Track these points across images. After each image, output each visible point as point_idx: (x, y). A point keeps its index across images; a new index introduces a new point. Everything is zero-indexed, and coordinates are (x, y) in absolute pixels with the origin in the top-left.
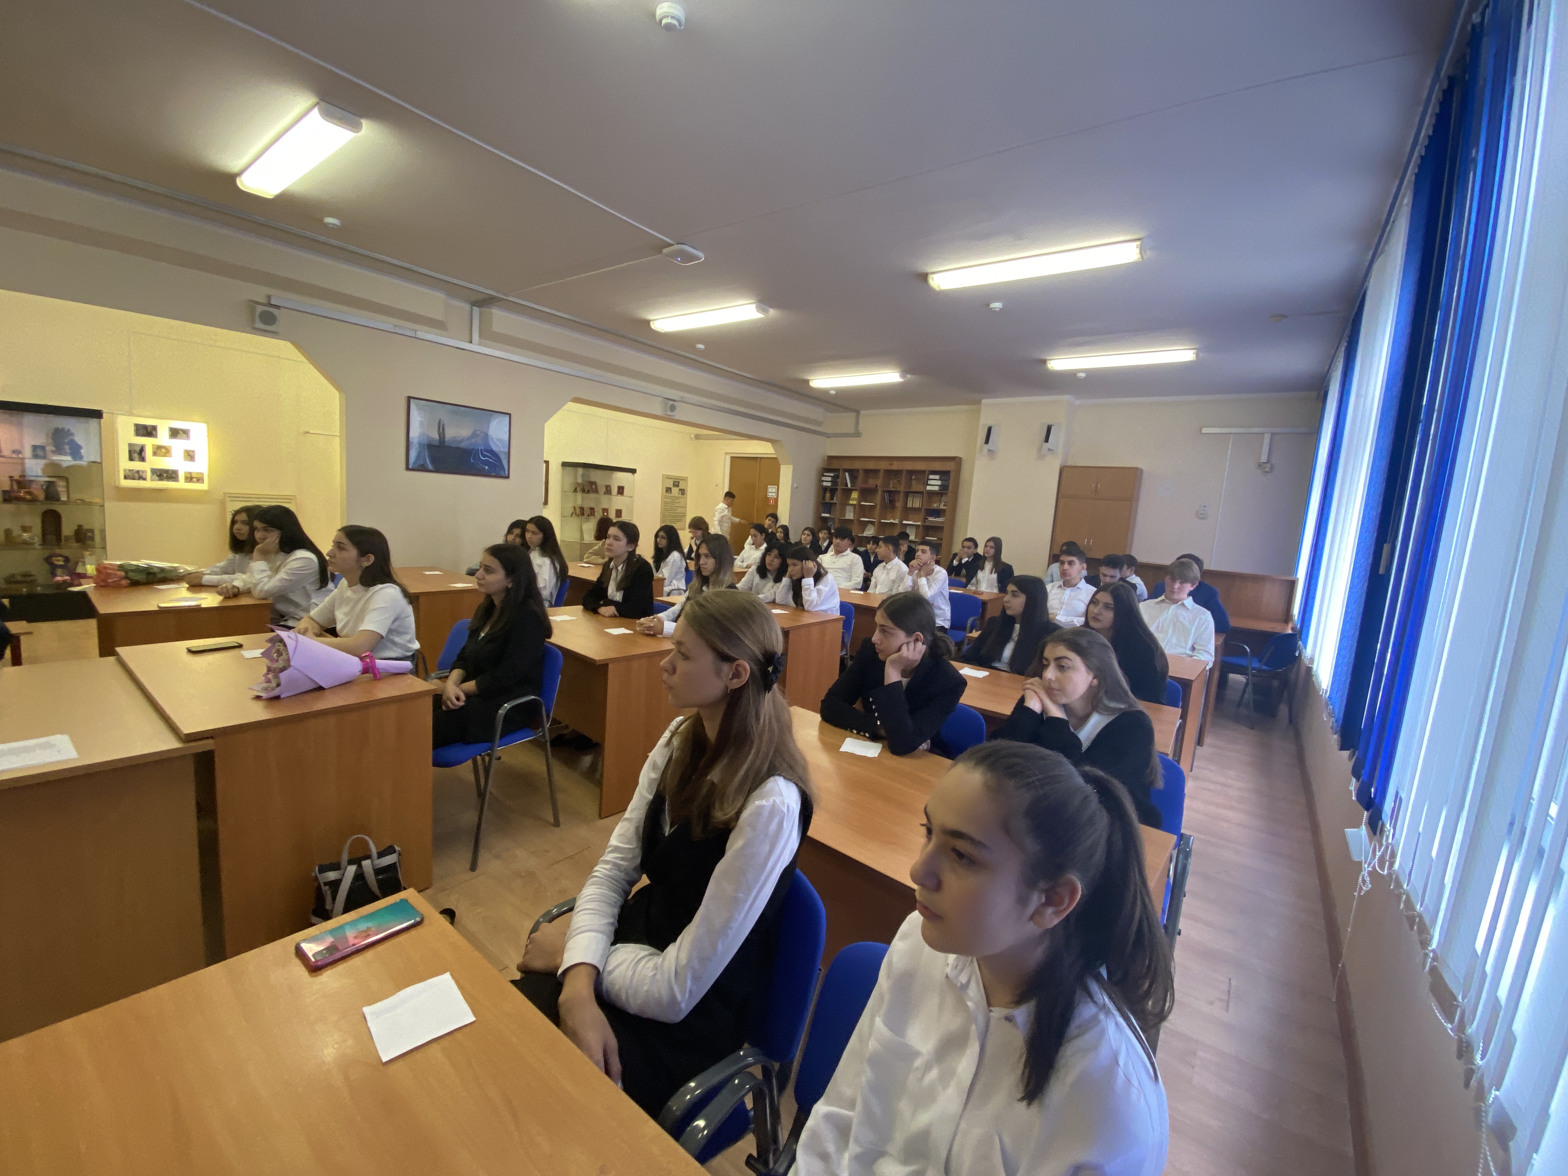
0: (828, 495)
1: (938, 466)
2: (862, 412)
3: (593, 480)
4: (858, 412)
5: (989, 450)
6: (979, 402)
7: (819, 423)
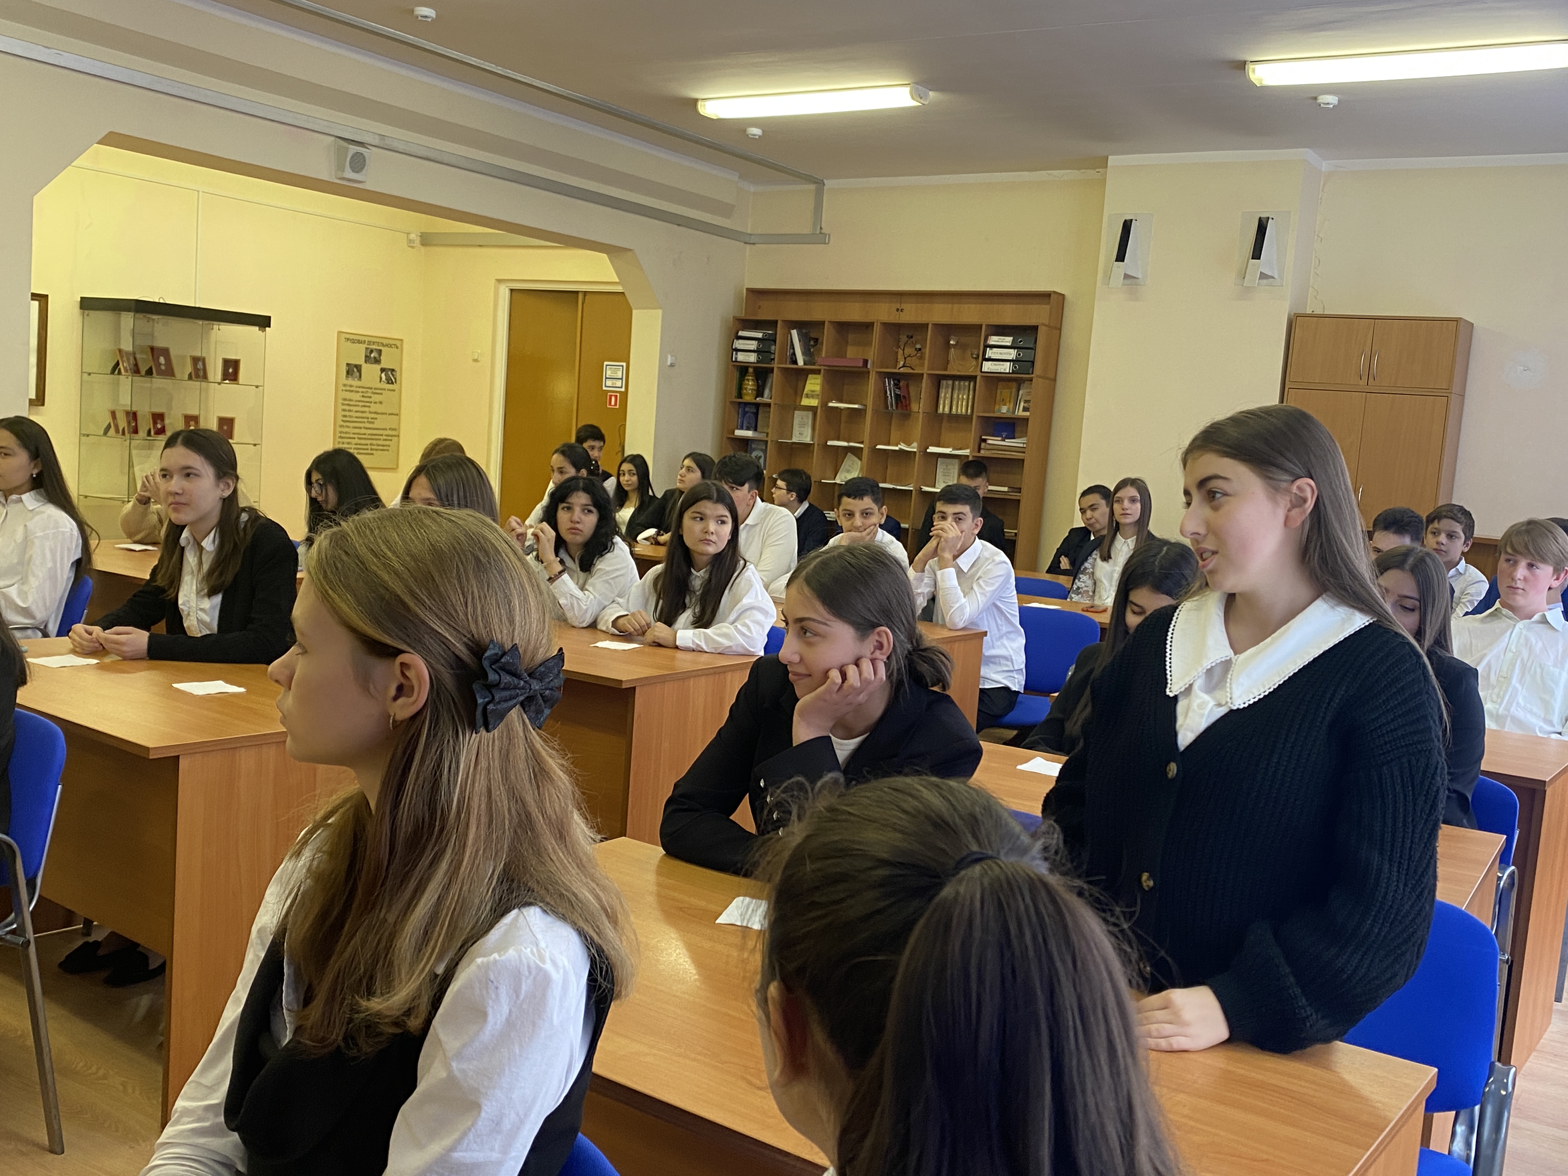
0: (750, 385)
1: (1010, 315)
2: (829, 184)
3: (160, 343)
4: (820, 183)
5: (1127, 276)
6: (1103, 162)
7: (726, 210)
